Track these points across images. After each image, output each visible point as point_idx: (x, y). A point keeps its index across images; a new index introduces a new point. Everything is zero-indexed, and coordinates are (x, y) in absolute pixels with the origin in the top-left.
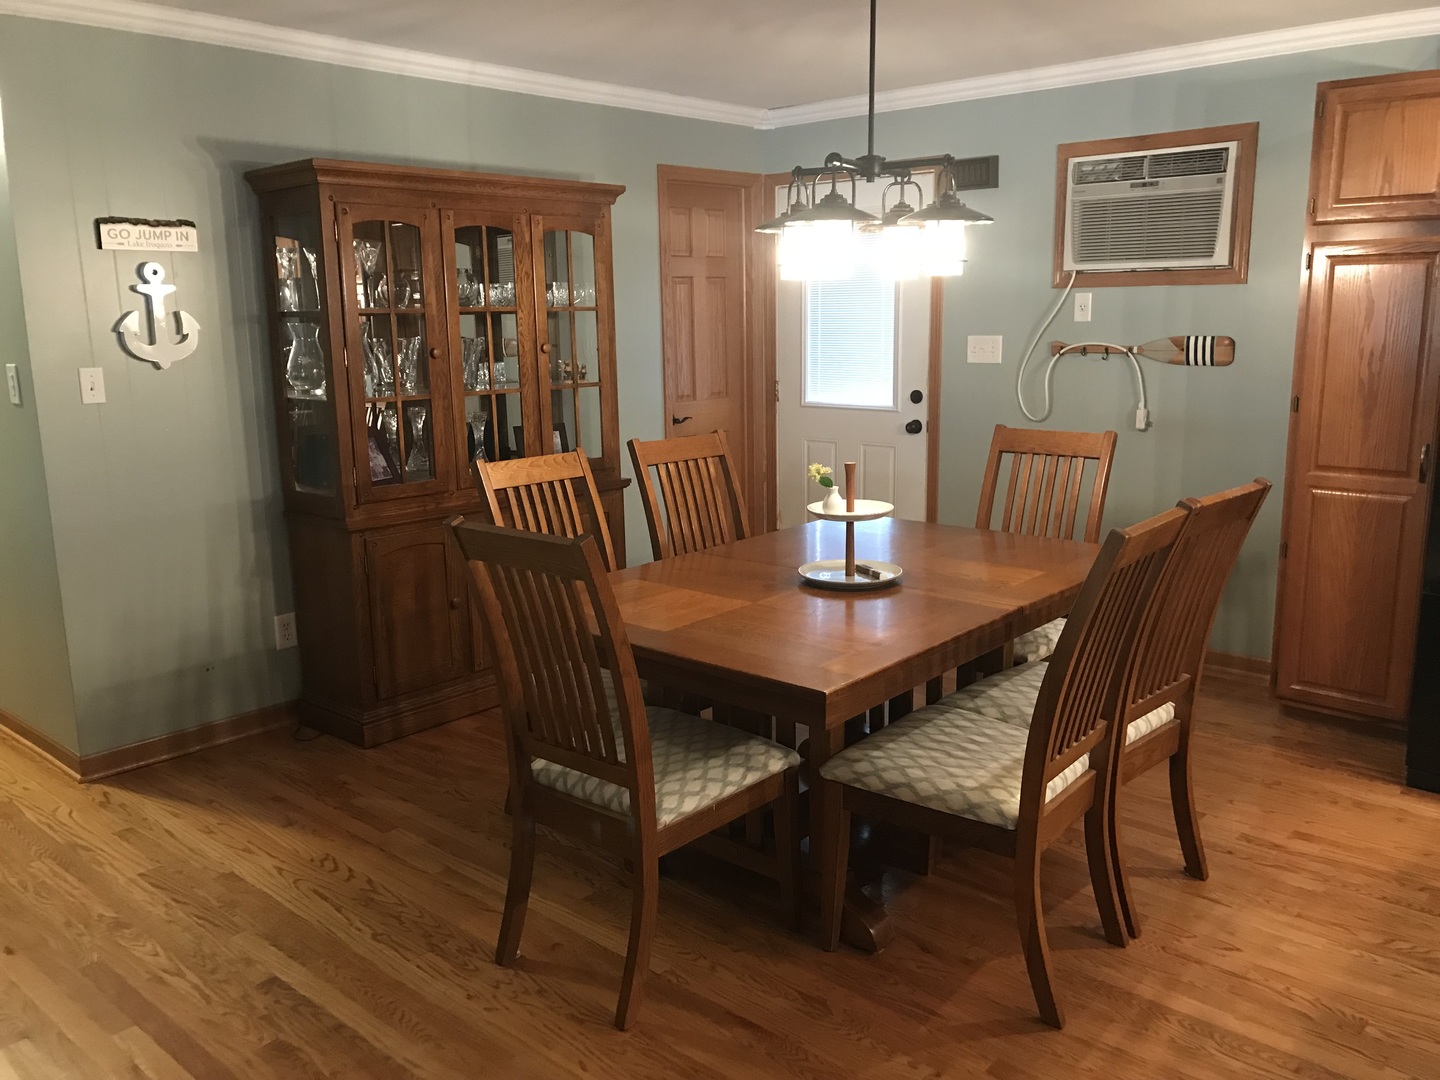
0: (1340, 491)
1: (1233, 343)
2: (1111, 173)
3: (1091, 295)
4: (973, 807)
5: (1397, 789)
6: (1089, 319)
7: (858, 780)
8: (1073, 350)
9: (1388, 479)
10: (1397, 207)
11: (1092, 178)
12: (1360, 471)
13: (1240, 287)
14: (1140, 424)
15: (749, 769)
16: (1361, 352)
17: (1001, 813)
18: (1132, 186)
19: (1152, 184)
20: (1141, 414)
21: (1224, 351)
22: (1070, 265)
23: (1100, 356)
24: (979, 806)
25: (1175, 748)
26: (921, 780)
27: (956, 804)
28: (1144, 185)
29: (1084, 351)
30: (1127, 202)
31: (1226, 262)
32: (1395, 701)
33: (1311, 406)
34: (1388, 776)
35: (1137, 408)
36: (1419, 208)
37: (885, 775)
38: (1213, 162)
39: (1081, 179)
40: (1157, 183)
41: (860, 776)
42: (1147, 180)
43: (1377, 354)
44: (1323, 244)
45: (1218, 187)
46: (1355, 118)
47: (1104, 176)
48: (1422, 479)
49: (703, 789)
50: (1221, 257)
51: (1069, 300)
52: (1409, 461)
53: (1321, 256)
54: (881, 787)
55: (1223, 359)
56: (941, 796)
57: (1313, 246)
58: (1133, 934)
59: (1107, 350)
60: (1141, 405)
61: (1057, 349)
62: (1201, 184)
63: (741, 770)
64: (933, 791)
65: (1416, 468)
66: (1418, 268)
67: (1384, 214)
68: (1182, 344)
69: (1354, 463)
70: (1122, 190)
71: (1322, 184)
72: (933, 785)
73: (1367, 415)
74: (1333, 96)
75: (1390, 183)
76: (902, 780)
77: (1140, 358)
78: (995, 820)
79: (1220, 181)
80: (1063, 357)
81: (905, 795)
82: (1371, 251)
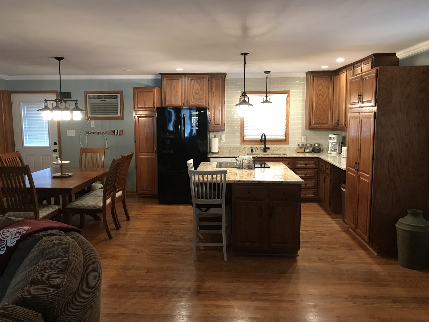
0: (144, 156)
1: (123, 131)
2: (96, 97)
3: (94, 122)
4: (95, 207)
5: (157, 205)
6: (94, 126)
7: (73, 207)
8: (91, 133)
9: (151, 154)
10: (147, 109)
11: (92, 98)
12: (147, 153)
13: (123, 120)
14: (107, 147)
15: (53, 208)
16: (145, 132)
17: (100, 207)
18: (101, 100)
19: (104, 100)
20: (107, 145)
21: (121, 133)
22: (89, 115)
23: (97, 134)
24: (96, 206)
25: (123, 199)
26: (85, 205)
27: (92, 207)
28: (103, 100)
29: (94, 133)
30: (100, 103)
31: (120, 116)
32: (156, 192)
33: (138, 142)
34: (156, 204)
35: (106, 144)
36: (151, 109)
37: (78, 205)
38: (116, 97)
39: (90, 98)
40: (105, 100)
41: (74, 206)
42: (103, 99)
43: (147, 133)
44: (137, 114)
45: (117, 102)
46: (139, 94)
47: (95, 98)
48: (156, 153)
49: (46, 212)
50: (119, 115)
51: (90, 123)
52: (154, 151)
53: (136, 116)
54: (78, 207)
55: (121, 134)
56: (89, 206)
57: (135, 114)
58: (120, 228)
59: (98, 133)
60: (107, 143)
61: (88, 133)
62: (114, 101)
63: (51, 209)
64: (87, 206)
65: (155, 151)
66: (151, 119)
67: (145, 110)
68: (113, 131)
69: (146, 151)
70: (98, 101)
71: (135, 104)
72: (87, 205)
73: (147, 143)
74: (135, 90)
75: (146, 105)
76: (82, 205)
77: (106, 134)
78: (99, 208)
79: (117, 101)
80: (89, 134)
81: (83, 208)
82: (144, 116)
